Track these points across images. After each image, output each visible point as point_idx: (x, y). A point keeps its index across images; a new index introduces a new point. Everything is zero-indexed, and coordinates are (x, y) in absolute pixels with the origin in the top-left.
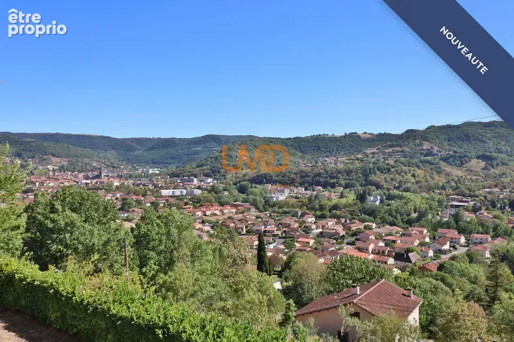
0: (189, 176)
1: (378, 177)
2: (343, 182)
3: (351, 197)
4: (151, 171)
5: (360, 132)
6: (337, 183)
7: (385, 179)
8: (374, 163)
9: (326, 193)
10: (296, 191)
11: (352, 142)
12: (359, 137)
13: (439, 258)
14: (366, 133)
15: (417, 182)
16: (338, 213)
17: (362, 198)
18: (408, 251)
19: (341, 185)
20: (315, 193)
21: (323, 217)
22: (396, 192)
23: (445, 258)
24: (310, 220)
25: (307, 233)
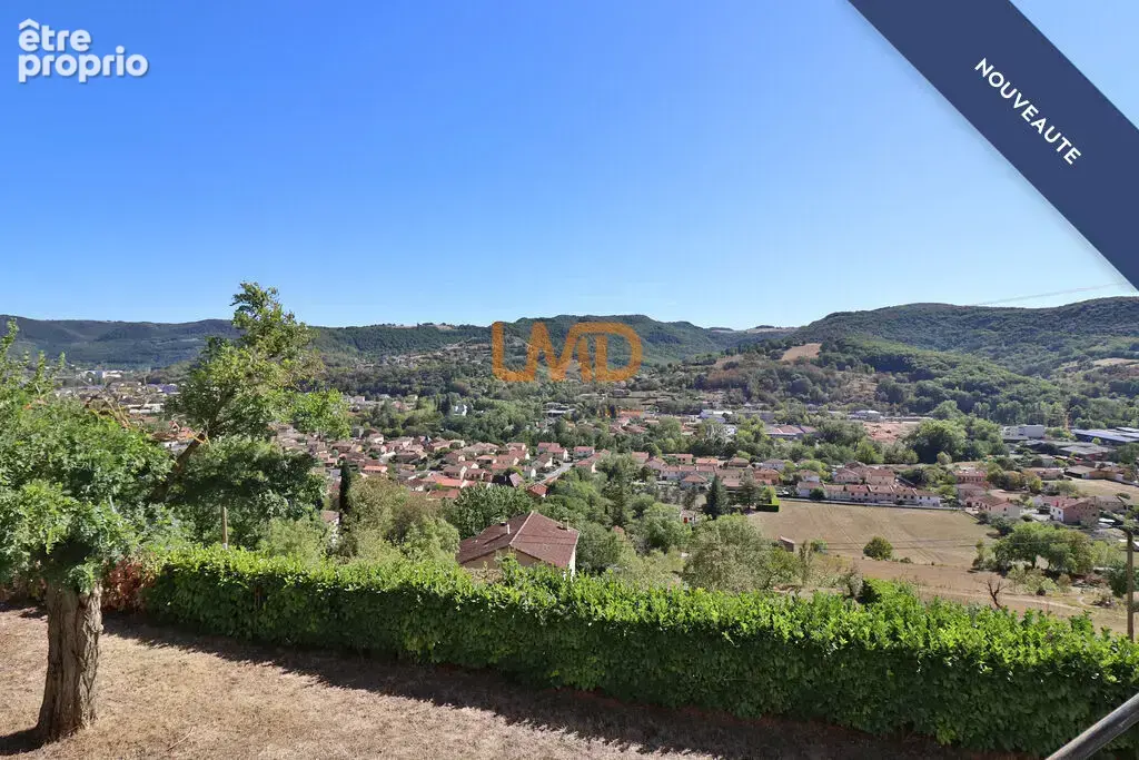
0: (177, 382)
1: (463, 382)
2: (418, 388)
3: (430, 407)
4: (104, 375)
5: (437, 322)
6: (410, 389)
7: (472, 383)
8: (457, 363)
9: (396, 404)
10: (352, 401)
11: (426, 336)
12: (435, 328)
13: (542, 477)
14: (444, 324)
15: (509, 387)
16: (415, 428)
17: (444, 408)
18: (509, 472)
19: (415, 393)
20: (383, 403)
21: (395, 435)
22: (485, 400)
23: (551, 477)
24: (376, 440)
25: (374, 458)
